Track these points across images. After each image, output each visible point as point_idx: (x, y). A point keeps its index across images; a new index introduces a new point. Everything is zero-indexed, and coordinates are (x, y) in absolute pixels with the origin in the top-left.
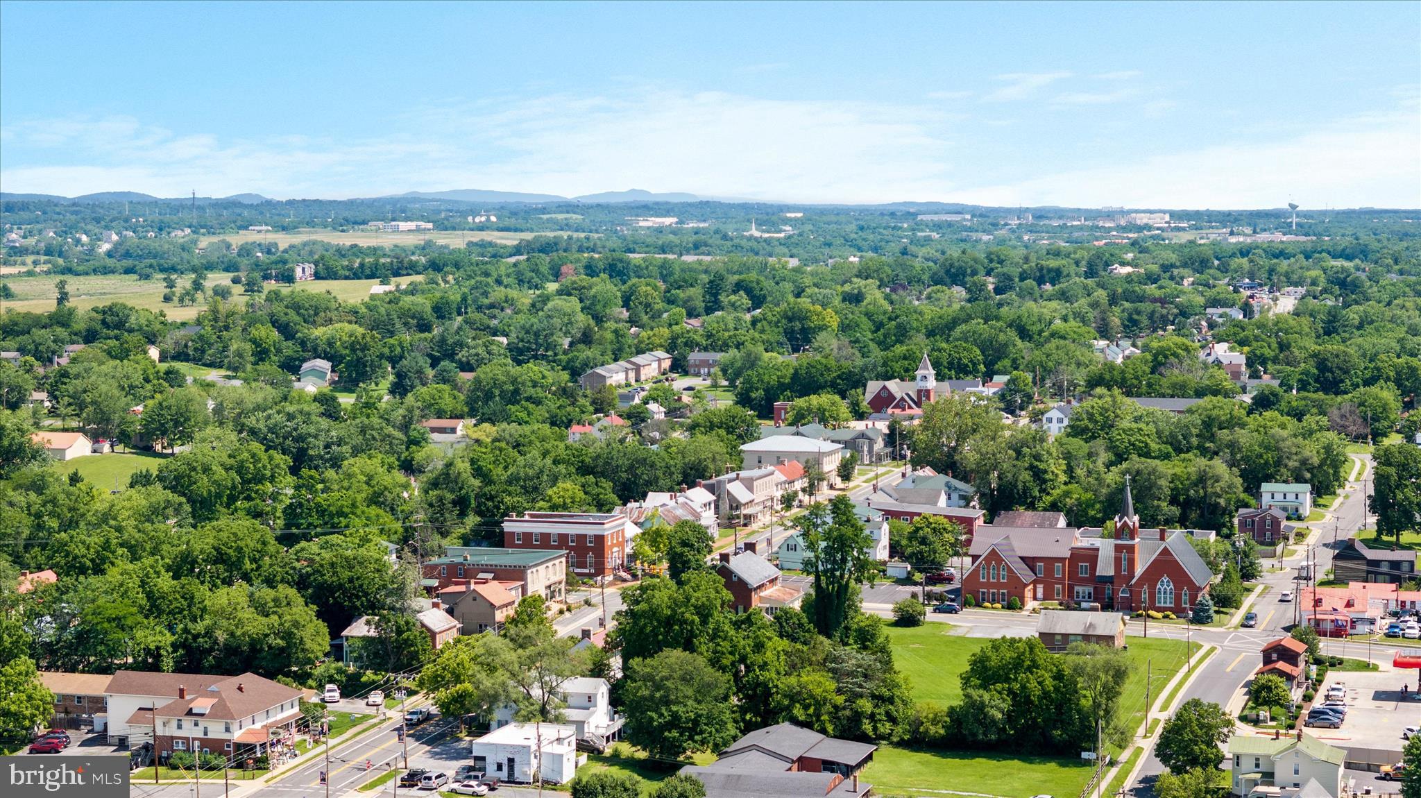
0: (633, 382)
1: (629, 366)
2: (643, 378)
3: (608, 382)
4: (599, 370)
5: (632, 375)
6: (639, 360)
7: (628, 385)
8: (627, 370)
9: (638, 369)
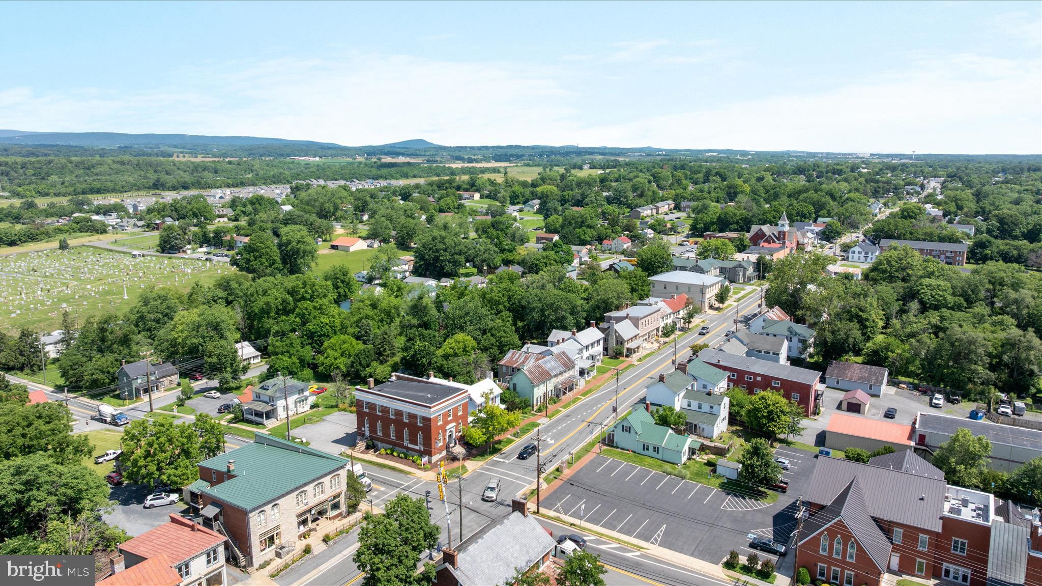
0: (655, 214)
1: (653, 207)
2: (660, 212)
3: (642, 214)
4: (638, 209)
5: (654, 211)
6: (659, 204)
7: (652, 215)
8: (652, 209)
9: (657, 208)
